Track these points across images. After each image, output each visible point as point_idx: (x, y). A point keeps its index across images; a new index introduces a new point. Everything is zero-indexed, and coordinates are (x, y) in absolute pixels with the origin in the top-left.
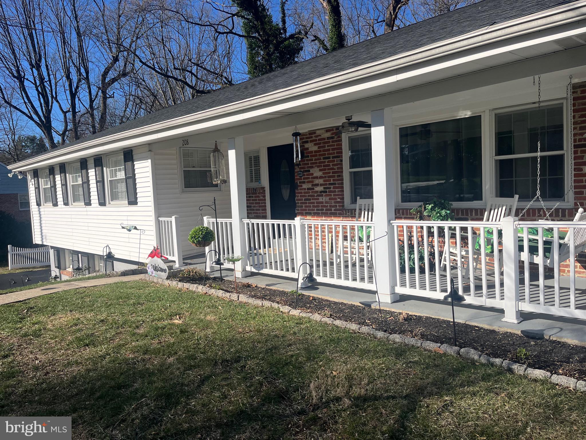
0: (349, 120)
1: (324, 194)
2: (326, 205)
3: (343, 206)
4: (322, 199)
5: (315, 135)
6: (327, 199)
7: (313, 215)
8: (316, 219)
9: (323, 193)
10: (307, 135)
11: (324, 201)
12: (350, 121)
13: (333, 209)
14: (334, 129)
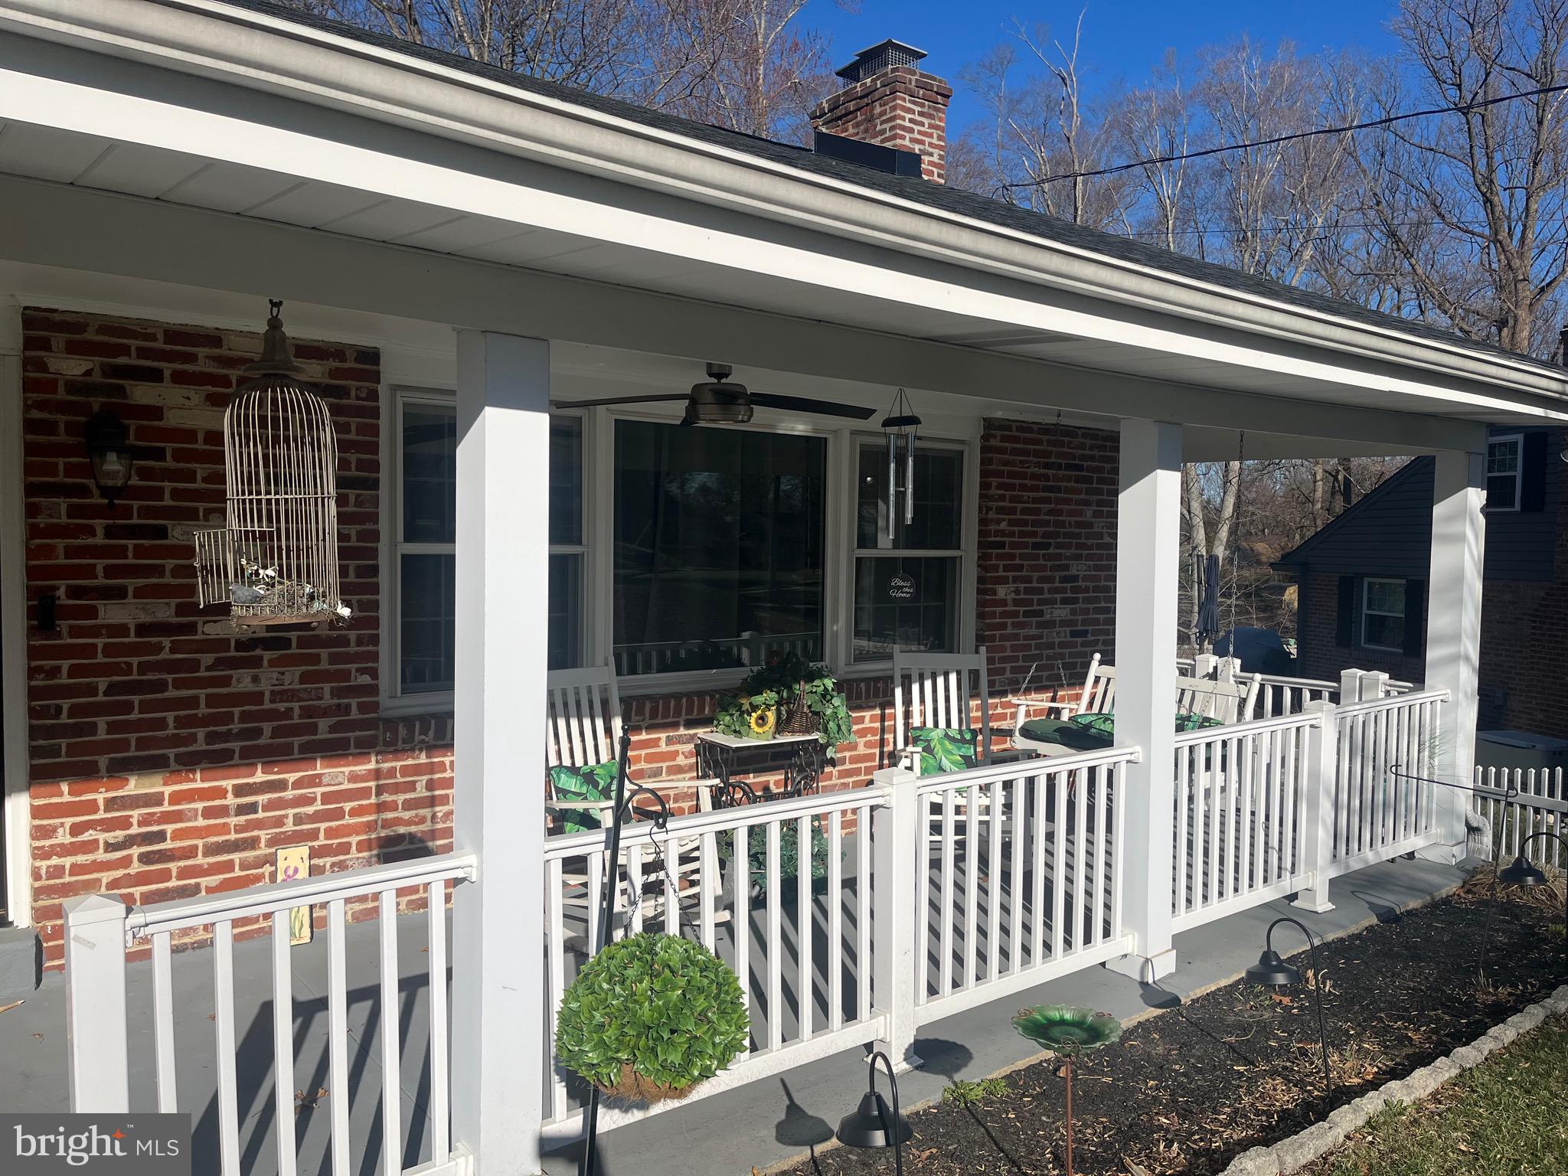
0: (719, 376)
1: (267, 655)
2: (282, 707)
3: (375, 707)
4: (255, 679)
5: (216, 351)
6: (287, 678)
7: (173, 765)
8: (199, 785)
9: (258, 652)
10: (152, 337)
11: (266, 687)
12: (724, 381)
13: (323, 724)
14: (350, 355)
